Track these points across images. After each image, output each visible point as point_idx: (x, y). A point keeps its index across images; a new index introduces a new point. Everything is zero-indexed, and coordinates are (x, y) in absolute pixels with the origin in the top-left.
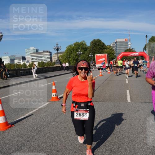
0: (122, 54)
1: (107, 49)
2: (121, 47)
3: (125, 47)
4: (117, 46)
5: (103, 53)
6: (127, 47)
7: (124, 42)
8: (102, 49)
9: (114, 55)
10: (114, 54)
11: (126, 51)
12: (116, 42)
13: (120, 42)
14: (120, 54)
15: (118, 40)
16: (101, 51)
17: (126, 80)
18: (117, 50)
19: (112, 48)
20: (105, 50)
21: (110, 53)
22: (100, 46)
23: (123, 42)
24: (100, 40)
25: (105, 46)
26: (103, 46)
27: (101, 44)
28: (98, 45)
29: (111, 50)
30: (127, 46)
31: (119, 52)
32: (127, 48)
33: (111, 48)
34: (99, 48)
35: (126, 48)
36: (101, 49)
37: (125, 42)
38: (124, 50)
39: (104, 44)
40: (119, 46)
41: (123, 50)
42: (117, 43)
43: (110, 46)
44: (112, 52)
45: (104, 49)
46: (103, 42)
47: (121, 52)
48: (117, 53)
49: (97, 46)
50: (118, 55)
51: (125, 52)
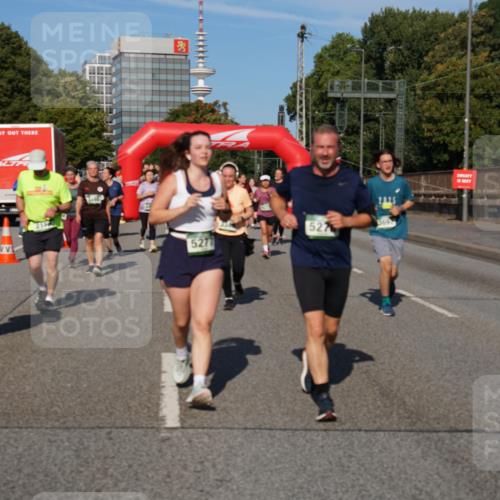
0: (152, 132)
3: (174, 93)
5: (34, 120)
6: (181, 93)
7: (167, 61)
9: (99, 135)
10: (98, 129)
11: (175, 116)
14: (137, 131)
18: (125, 108)
21: (78, 124)
22: (11, 74)
23: (160, 61)
24: (17, 35)
27: (18, 60)
30: (181, 82)
31: (134, 119)
32: (185, 99)
34: (3, 83)
35: (178, 99)
36: (19, 91)
37: (174, 62)
38: (164, 109)
41: (156, 109)
44: (91, 119)
46: (30, 45)
47: (148, 120)
48: (120, 125)
50: (125, 140)
51: (167, 120)
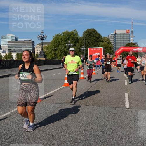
0: (122, 49)
1: (103, 42)
2: (121, 40)
4: (115, 39)
5: (99, 47)
6: (128, 41)
7: (125, 35)
8: (98, 42)
9: (111, 49)
11: (126, 46)
12: (116, 33)
13: (120, 34)
14: (119, 48)
15: (118, 31)
16: (95, 44)
17: (124, 81)
18: (116, 44)
19: (110, 41)
20: (101, 43)
21: (107, 47)
22: (95, 38)
23: (123, 34)
24: (96, 30)
25: (101, 38)
26: (98, 38)
27: (96, 35)
28: (93, 36)
29: (108, 43)
30: (128, 39)
31: (118, 46)
32: (129, 42)
33: (108, 41)
34: (93, 40)
35: (127, 42)
36: (96, 41)
37: (127, 34)
38: (124, 44)
39: (100, 35)
40: (119, 39)
41: (122, 44)
42: (116, 35)
43: (107, 39)
44: (110, 46)
45: (100, 41)
46: (98, 32)
47: (121, 46)
48: (115, 47)
49: (92, 38)
50: (116, 50)
51: (125, 46)
